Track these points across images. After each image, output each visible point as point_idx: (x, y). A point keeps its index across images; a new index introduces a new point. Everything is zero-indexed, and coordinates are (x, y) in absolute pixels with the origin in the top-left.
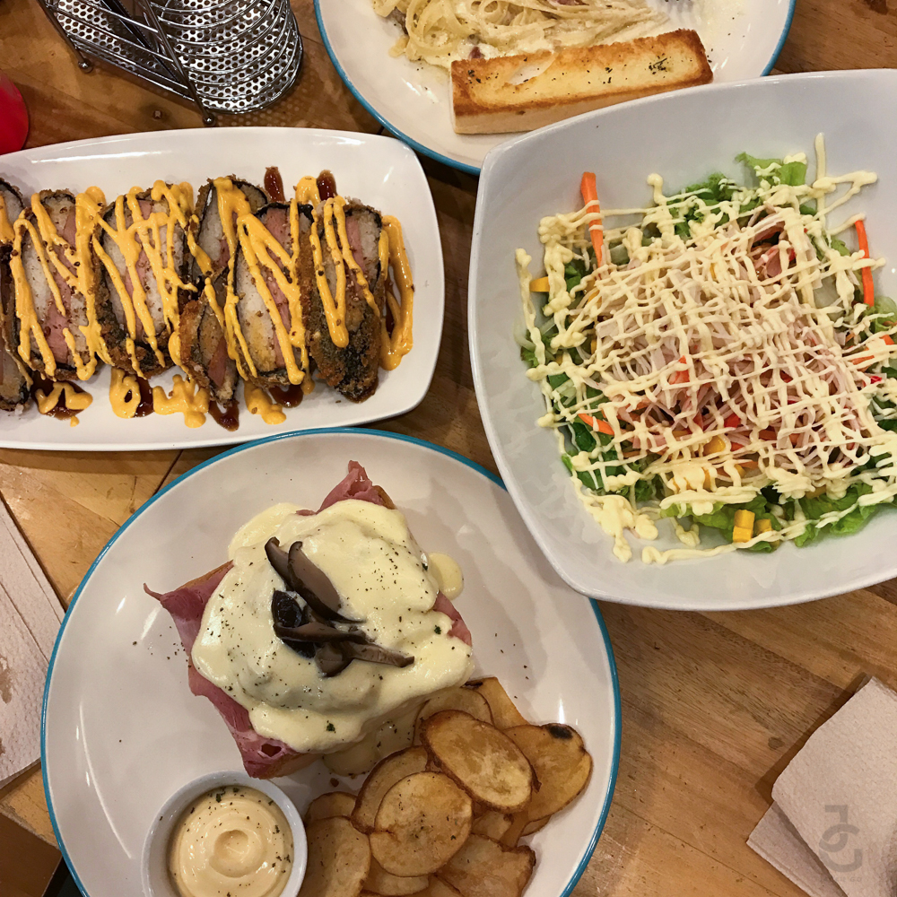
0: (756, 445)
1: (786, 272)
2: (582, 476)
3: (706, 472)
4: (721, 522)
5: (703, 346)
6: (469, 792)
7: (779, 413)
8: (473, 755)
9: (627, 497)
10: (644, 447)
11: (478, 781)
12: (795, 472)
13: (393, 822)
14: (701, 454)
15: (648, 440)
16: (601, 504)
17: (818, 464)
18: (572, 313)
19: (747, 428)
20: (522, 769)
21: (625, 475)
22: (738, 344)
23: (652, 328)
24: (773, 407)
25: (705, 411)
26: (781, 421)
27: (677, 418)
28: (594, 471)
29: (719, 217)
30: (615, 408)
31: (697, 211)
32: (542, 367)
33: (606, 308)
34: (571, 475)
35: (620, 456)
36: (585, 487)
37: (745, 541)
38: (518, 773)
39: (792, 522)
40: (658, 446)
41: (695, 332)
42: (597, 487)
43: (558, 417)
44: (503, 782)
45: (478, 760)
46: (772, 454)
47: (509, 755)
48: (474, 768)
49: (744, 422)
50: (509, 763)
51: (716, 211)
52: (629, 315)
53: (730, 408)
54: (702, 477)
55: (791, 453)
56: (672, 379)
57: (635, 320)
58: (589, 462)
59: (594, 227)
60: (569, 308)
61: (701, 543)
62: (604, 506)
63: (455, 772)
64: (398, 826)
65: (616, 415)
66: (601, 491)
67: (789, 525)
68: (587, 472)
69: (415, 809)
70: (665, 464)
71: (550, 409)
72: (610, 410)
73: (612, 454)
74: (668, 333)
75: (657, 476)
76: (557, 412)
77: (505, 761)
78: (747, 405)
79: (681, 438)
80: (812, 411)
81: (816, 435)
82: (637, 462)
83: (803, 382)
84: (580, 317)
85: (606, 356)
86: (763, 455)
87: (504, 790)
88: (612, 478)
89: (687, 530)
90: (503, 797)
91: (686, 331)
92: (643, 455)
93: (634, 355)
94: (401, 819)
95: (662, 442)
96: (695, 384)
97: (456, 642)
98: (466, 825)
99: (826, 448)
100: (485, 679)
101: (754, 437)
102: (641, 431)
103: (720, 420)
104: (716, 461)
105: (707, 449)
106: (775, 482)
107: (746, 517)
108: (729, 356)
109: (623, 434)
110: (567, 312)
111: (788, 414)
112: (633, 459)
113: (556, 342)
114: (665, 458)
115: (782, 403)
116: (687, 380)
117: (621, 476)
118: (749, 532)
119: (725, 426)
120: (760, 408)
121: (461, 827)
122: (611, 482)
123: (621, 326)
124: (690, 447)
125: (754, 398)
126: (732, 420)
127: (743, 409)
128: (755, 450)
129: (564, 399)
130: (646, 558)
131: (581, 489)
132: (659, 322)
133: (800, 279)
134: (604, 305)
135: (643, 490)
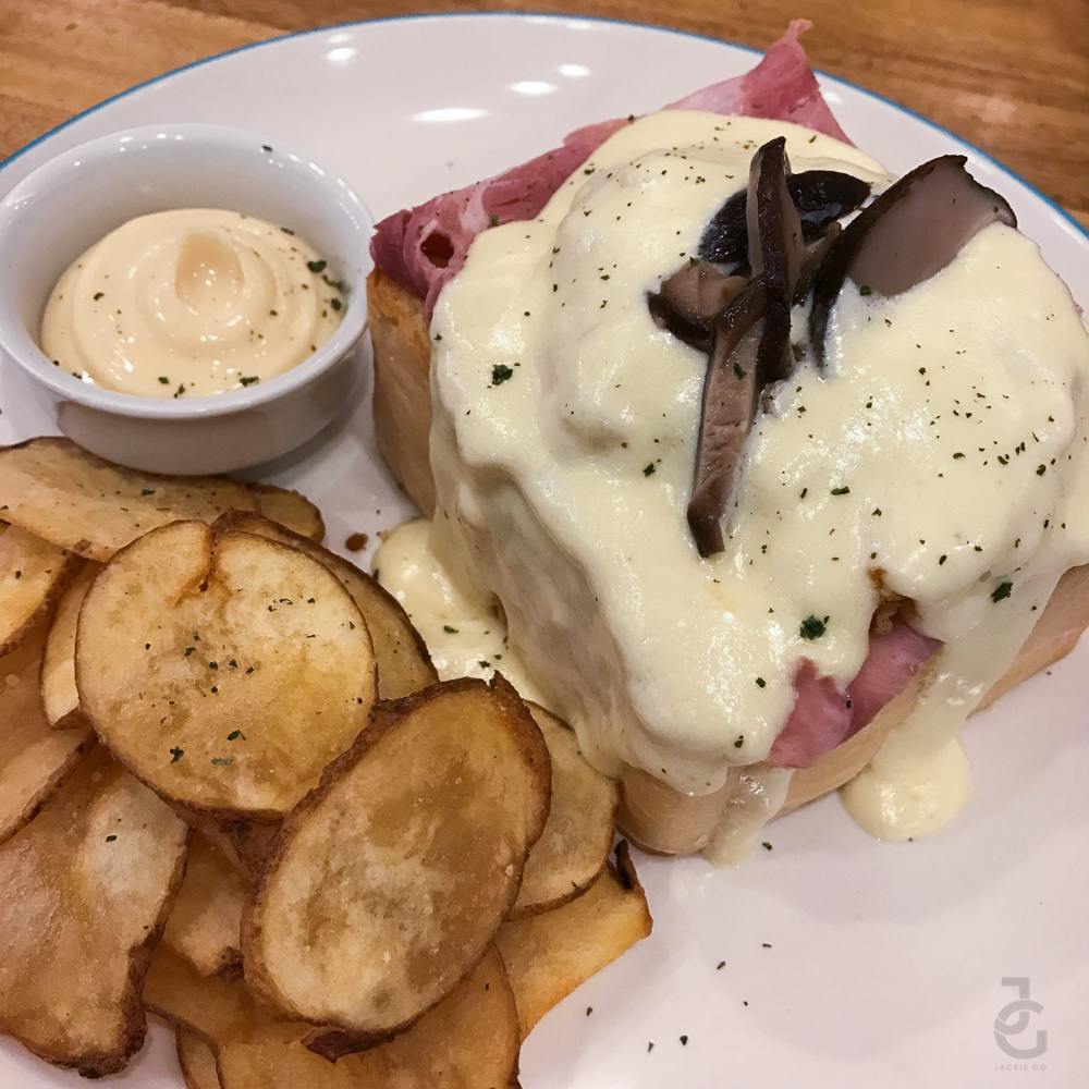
6: (313, 801)
8: (427, 821)
11: (346, 832)
13: (233, 584)
20: (381, 999)
38: (370, 978)
44: (343, 925)
45: (409, 837)
47: (424, 953)
48: (386, 822)
50: (402, 950)
63: (374, 752)
64: (224, 602)
69: (267, 647)
77: (407, 936)
87: (318, 923)
90: (294, 918)
94: (244, 607)
97: (780, 699)
98: (212, 794)
100: (641, 894)
121: (204, 779)
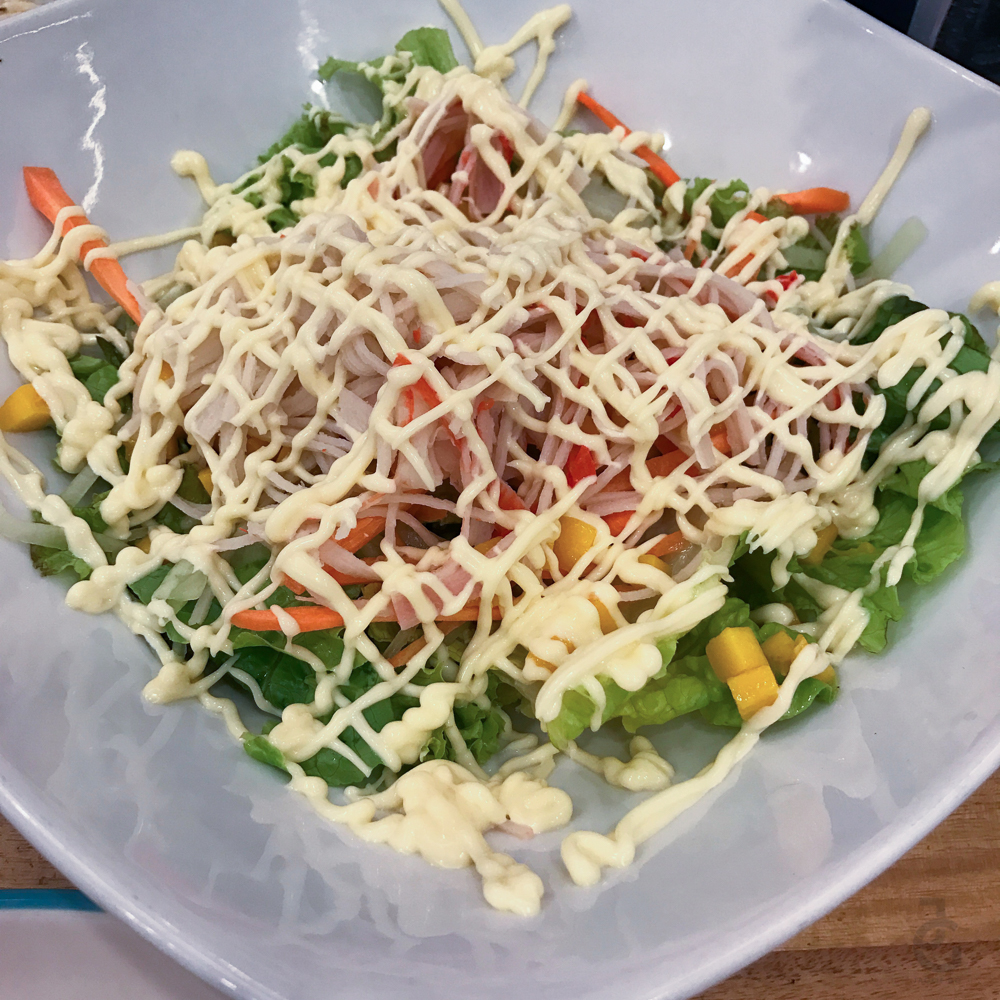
0: (656, 492)
1: (511, 184)
2: (319, 765)
3: (593, 599)
4: (690, 695)
5: (431, 324)
7: (664, 389)
9: (449, 755)
10: (426, 613)
12: (767, 498)
14: (556, 573)
15: (427, 591)
16: (398, 809)
17: (796, 470)
18: (124, 434)
19: (617, 466)
21: (418, 705)
22: (500, 285)
23: (303, 353)
24: (644, 387)
25: (513, 480)
26: (679, 408)
27: (462, 507)
28: (342, 738)
29: (340, 166)
30: (310, 552)
31: (294, 171)
32: (102, 574)
33: (189, 377)
34: (288, 777)
35: (384, 668)
36: (335, 790)
37: (771, 701)
39: (827, 615)
40: (456, 592)
41: (396, 296)
42: (367, 771)
43: (196, 664)
46: (698, 491)
49: (604, 457)
51: (329, 160)
52: (244, 356)
53: (559, 441)
54: (591, 613)
55: (732, 469)
56: (404, 412)
57: (259, 362)
58: (319, 724)
59: (93, 254)
60: (113, 431)
61: (675, 768)
62: (407, 806)
65: (320, 565)
66: (380, 776)
67: (824, 627)
68: (324, 750)
70: (497, 635)
71: (166, 655)
72: (299, 564)
73: (364, 675)
74: (339, 335)
75: (493, 674)
76: (187, 653)
78: (590, 412)
79: (496, 549)
80: (724, 359)
81: (757, 412)
82: (429, 665)
83: (671, 318)
84: (145, 428)
85: (239, 477)
86: (682, 506)
88: (392, 729)
89: (627, 757)
91: (376, 306)
92: (435, 638)
93: (300, 439)
95: (458, 579)
96: (457, 402)
99: (792, 428)
101: (641, 477)
102: (397, 575)
103: (555, 475)
104: (597, 573)
105: (564, 549)
106: (746, 533)
107: (738, 644)
108: (498, 320)
109: (360, 607)
110: (113, 442)
111: (684, 381)
112: (418, 662)
113: (112, 507)
114: (486, 621)
115: (657, 369)
116: (433, 400)
117: (410, 715)
118: (767, 673)
119: (571, 484)
120: (621, 402)
122: (392, 742)
123: (238, 392)
124: (525, 560)
125: (595, 389)
126: (578, 464)
127: (589, 426)
128: (660, 506)
129: (185, 611)
130: (582, 871)
131: (329, 798)
132: (310, 329)
133: (542, 183)
134: (180, 370)
135: (478, 727)
